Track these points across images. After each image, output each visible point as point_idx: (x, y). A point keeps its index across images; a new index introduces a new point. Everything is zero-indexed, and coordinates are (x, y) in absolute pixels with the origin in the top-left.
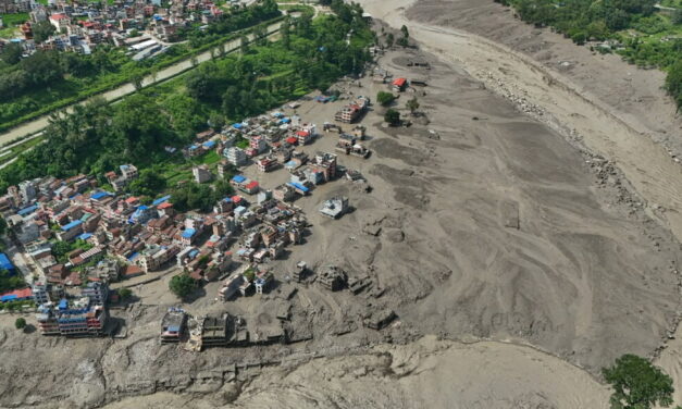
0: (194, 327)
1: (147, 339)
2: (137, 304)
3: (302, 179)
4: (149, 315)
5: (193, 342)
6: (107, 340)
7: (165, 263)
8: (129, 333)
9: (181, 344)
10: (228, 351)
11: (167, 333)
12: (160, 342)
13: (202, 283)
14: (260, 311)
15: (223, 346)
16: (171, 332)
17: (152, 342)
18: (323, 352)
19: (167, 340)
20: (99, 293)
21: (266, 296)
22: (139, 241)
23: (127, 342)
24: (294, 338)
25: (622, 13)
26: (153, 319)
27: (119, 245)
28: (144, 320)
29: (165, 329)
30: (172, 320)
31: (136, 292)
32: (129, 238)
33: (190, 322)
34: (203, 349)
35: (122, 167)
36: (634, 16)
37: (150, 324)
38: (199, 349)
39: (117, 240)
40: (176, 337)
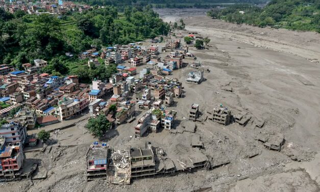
0: (119, 160)
1: (71, 177)
2: (55, 146)
3: (165, 65)
4: (69, 155)
5: (120, 175)
6: (24, 182)
7: (77, 113)
8: (49, 173)
9: (109, 178)
10: (158, 181)
11: (93, 168)
12: (85, 179)
13: (114, 126)
14: (175, 142)
15: (151, 176)
16: (97, 166)
17: (76, 180)
18: (245, 173)
19: (92, 175)
20: (17, 134)
21: (174, 131)
22: (53, 98)
23: (48, 183)
24: (215, 164)
25: (278, 14)
26: (73, 158)
27: (35, 102)
28: (64, 159)
29: (91, 163)
30: (97, 154)
31: (53, 136)
32: (45, 97)
33: (113, 156)
34: (131, 182)
35: (35, 61)
36: (284, 16)
37: (71, 163)
38: (128, 181)
39: (33, 98)
40: (104, 171)
